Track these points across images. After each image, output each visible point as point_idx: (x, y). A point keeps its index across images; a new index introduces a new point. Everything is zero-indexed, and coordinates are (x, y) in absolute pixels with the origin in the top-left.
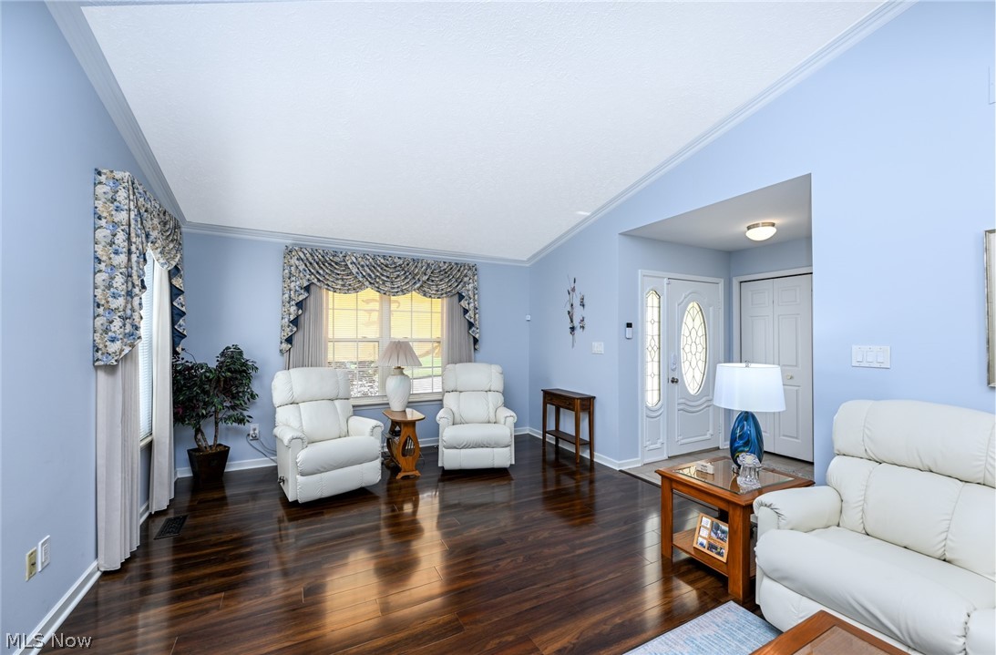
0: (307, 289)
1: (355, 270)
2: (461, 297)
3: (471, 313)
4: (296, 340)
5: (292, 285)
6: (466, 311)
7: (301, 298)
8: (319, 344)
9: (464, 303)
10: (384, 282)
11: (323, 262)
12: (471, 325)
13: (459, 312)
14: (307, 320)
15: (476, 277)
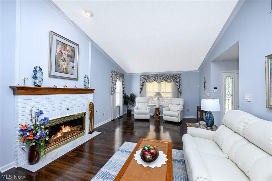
0: (143, 82)
1: (152, 78)
2: (176, 82)
3: (179, 86)
4: (142, 92)
5: (141, 82)
6: (177, 85)
7: (142, 84)
8: (146, 93)
9: (177, 83)
10: (157, 80)
11: (146, 77)
12: (179, 89)
13: (176, 86)
14: (143, 88)
15: (180, 77)
